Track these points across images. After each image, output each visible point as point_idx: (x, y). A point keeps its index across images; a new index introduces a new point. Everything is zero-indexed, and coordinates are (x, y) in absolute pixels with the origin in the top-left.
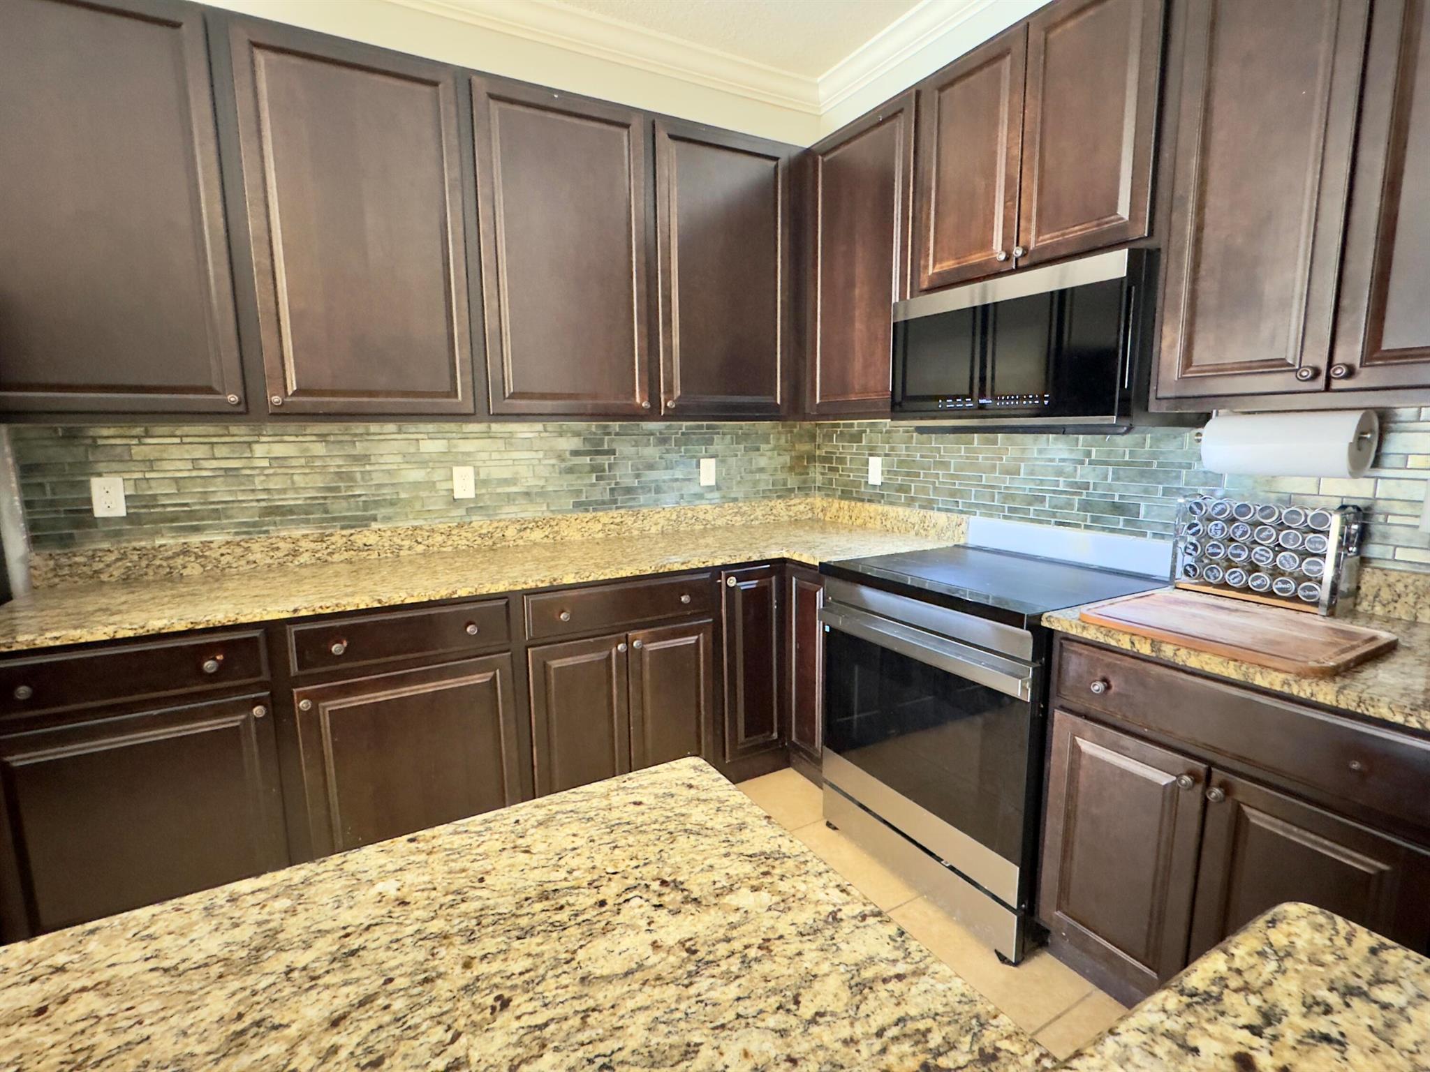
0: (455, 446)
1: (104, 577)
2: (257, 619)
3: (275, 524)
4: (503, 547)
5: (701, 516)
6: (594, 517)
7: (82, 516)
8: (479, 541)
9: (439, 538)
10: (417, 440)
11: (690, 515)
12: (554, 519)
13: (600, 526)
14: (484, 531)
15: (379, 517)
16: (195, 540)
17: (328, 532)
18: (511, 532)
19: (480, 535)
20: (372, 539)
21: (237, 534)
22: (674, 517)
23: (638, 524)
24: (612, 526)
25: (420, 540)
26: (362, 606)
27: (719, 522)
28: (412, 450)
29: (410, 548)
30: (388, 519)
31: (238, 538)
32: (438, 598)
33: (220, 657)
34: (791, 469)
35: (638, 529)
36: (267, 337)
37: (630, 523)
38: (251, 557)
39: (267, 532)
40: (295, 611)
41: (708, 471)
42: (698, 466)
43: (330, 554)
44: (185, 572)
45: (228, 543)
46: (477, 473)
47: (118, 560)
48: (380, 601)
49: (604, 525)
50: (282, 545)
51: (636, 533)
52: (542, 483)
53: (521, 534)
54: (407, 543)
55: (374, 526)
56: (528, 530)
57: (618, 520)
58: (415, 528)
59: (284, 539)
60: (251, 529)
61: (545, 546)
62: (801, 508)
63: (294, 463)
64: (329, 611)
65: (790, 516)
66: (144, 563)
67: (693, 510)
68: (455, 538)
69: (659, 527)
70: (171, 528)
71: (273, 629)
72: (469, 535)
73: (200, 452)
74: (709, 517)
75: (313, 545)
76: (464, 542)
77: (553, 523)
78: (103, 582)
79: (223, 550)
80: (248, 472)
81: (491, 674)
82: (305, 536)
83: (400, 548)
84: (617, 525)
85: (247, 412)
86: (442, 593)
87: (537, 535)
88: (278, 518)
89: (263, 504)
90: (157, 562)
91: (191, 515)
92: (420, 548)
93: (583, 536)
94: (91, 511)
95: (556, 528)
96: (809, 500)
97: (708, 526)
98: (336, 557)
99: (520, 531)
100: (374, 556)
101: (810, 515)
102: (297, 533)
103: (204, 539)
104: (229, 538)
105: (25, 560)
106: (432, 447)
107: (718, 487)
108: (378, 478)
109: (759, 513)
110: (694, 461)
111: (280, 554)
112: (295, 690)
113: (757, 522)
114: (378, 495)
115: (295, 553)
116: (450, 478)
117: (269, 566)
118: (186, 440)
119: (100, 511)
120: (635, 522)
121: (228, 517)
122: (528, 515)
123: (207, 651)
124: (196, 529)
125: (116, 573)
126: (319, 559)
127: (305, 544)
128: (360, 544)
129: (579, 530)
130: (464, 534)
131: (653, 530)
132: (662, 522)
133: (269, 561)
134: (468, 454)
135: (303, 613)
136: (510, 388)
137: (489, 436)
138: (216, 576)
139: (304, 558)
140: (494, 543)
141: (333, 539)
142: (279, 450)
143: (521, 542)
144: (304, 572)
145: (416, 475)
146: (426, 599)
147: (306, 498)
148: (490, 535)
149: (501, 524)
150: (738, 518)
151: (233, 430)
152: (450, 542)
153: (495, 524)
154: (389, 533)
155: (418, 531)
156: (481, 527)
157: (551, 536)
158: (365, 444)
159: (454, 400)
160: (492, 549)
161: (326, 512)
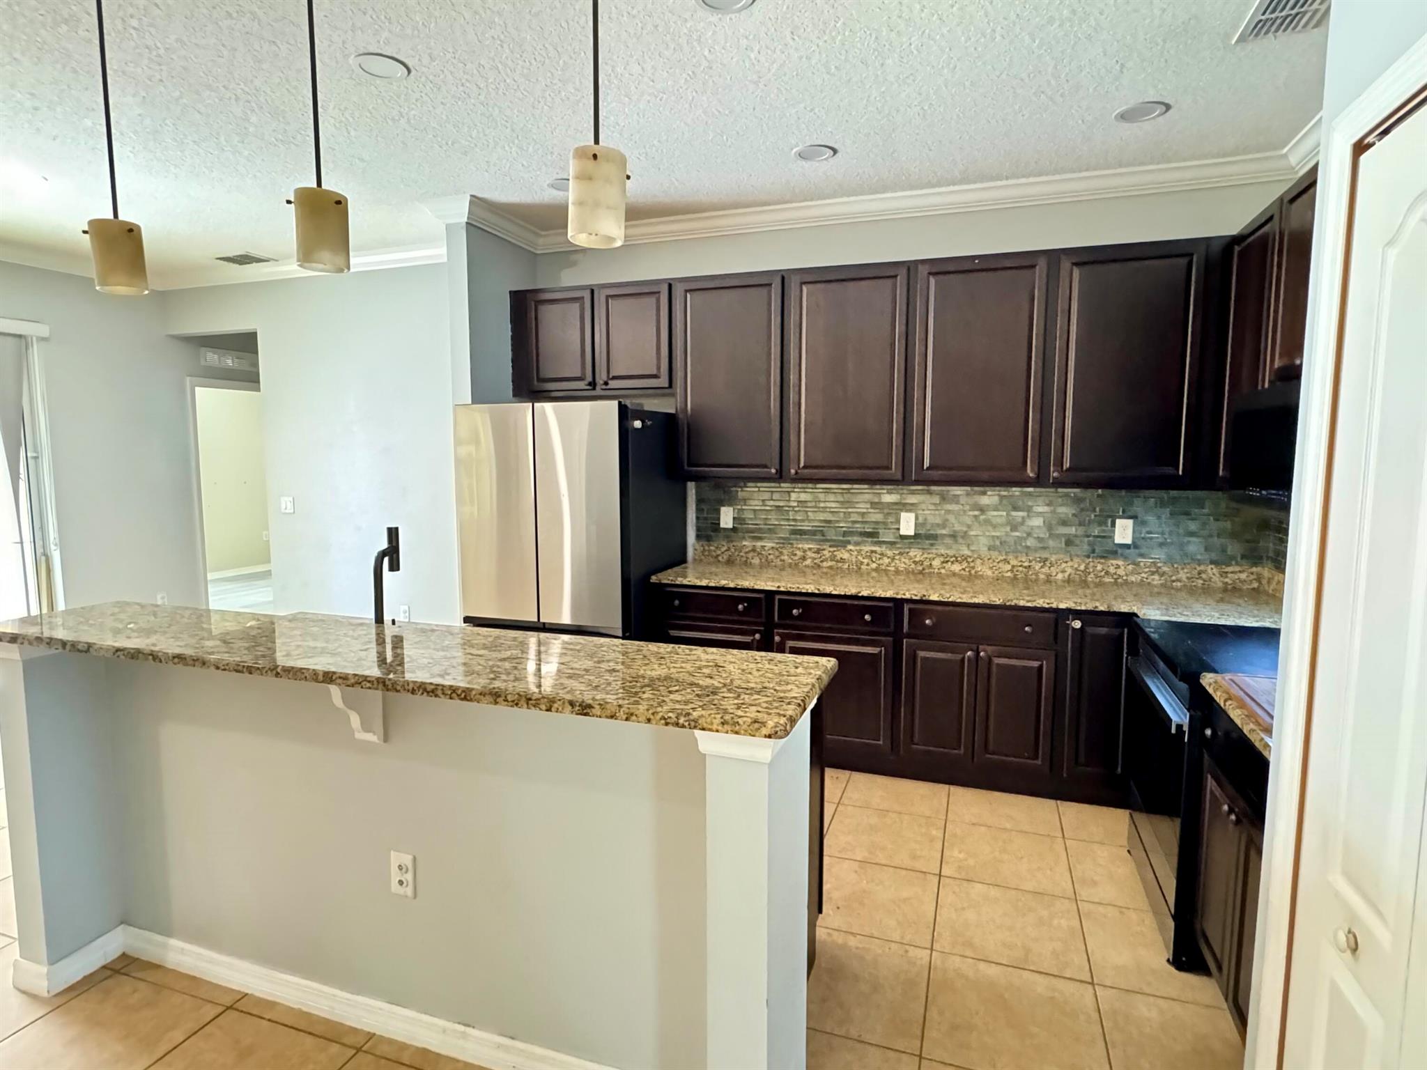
0: (905, 499)
1: (720, 558)
2: (762, 588)
3: (797, 540)
4: (930, 573)
5: (1112, 570)
6: (1005, 560)
7: (716, 527)
8: (913, 566)
9: (886, 561)
10: (879, 493)
11: (1099, 567)
12: (970, 557)
13: (1009, 567)
14: (917, 559)
15: (852, 542)
16: (759, 544)
17: (822, 548)
18: (936, 563)
19: (914, 562)
20: (846, 556)
21: (777, 543)
22: (1082, 567)
23: (1045, 570)
24: (1021, 569)
25: (874, 560)
26: (810, 591)
27: (1133, 578)
28: (877, 500)
29: (868, 565)
30: (857, 544)
31: (778, 546)
32: (849, 594)
33: (746, 605)
34: (1234, 535)
35: (1045, 574)
36: (793, 438)
37: (1037, 568)
38: (782, 558)
39: (791, 544)
40: (779, 587)
41: (1124, 531)
42: (1113, 525)
43: (822, 561)
44: (753, 561)
45: (773, 548)
46: (917, 518)
47: (726, 550)
48: (819, 590)
49: (1013, 566)
50: (798, 552)
51: (1042, 576)
52: (965, 529)
53: (944, 565)
54: (866, 561)
55: (850, 547)
56: (950, 563)
57: (1026, 564)
58: (872, 552)
59: (799, 549)
60: (786, 541)
61: (960, 576)
62: (1243, 576)
63: (809, 504)
64: (793, 590)
65: (1226, 583)
66: (737, 553)
67: (1102, 563)
68: (897, 562)
69: (1066, 575)
70: (750, 537)
71: (770, 594)
72: (907, 561)
73: (766, 496)
74: (1121, 572)
75: (813, 555)
76: (903, 565)
77: (969, 560)
78: (719, 561)
79: (770, 552)
80: (787, 509)
81: (879, 649)
82: (810, 549)
83: (862, 563)
84: (1025, 567)
85: (781, 477)
86: (853, 591)
87: (956, 568)
88: (798, 536)
89: (792, 527)
90: (741, 554)
91: (760, 530)
92: (874, 566)
93: (993, 573)
94: (719, 524)
95: (972, 564)
96: (1254, 569)
97: (1120, 580)
98: (825, 564)
99: (943, 562)
100: (846, 566)
101: (1255, 585)
102: (806, 546)
103: (763, 544)
104: (774, 545)
105: (694, 545)
106: (888, 498)
107: (1135, 545)
108: (855, 517)
109: (1183, 575)
110: (1109, 521)
111: (796, 558)
112: (775, 631)
113: (1179, 584)
114: (853, 528)
115: (804, 558)
116: (898, 521)
117: (790, 564)
118: (761, 489)
119: (722, 525)
120: (1042, 567)
121: (776, 533)
122: (951, 553)
123: (742, 600)
124: (760, 539)
125: (725, 557)
126: (815, 564)
127: (809, 554)
128: (838, 558)
129: (991, 568)
130: (903, 560)
131: (1060, 576)
132: (1069, 571)
133: (790, 561)
134: (912, 504)
135: (782, 589)
136: (927, 464)
137: (929, 492)
138: (766, 564)
139: (808, 562)
140: (924, 569)
141: (825, 552)
142: (803, 497)
143: (943, 571)
144: (808, 570)
145: (878, 517)
146: (843, 593)
147: (813, 526)
148: (921, 563)
149: (931, 556)
150: (1156, 577)
151: (782, 485)
152: (893, 564)
153: (925, 556)
154: (856, 553)
155: (874, 554)
156: (915, 556)
157: (967, 570)
158: (849, 495)
159: (890, 472)
160: (921, 572)
161: (823, 536)
